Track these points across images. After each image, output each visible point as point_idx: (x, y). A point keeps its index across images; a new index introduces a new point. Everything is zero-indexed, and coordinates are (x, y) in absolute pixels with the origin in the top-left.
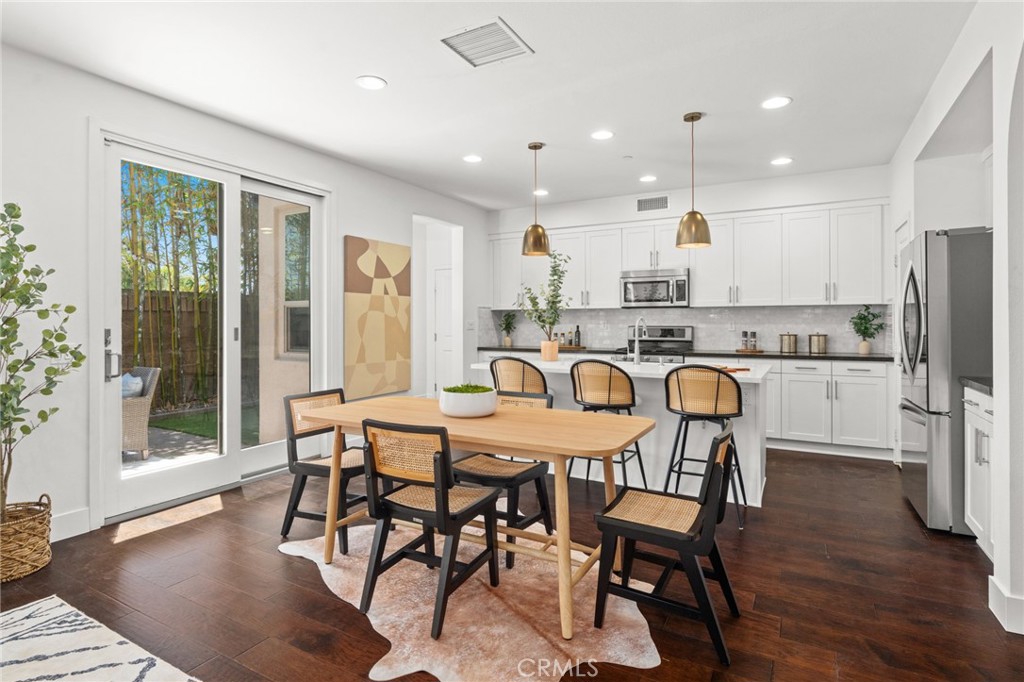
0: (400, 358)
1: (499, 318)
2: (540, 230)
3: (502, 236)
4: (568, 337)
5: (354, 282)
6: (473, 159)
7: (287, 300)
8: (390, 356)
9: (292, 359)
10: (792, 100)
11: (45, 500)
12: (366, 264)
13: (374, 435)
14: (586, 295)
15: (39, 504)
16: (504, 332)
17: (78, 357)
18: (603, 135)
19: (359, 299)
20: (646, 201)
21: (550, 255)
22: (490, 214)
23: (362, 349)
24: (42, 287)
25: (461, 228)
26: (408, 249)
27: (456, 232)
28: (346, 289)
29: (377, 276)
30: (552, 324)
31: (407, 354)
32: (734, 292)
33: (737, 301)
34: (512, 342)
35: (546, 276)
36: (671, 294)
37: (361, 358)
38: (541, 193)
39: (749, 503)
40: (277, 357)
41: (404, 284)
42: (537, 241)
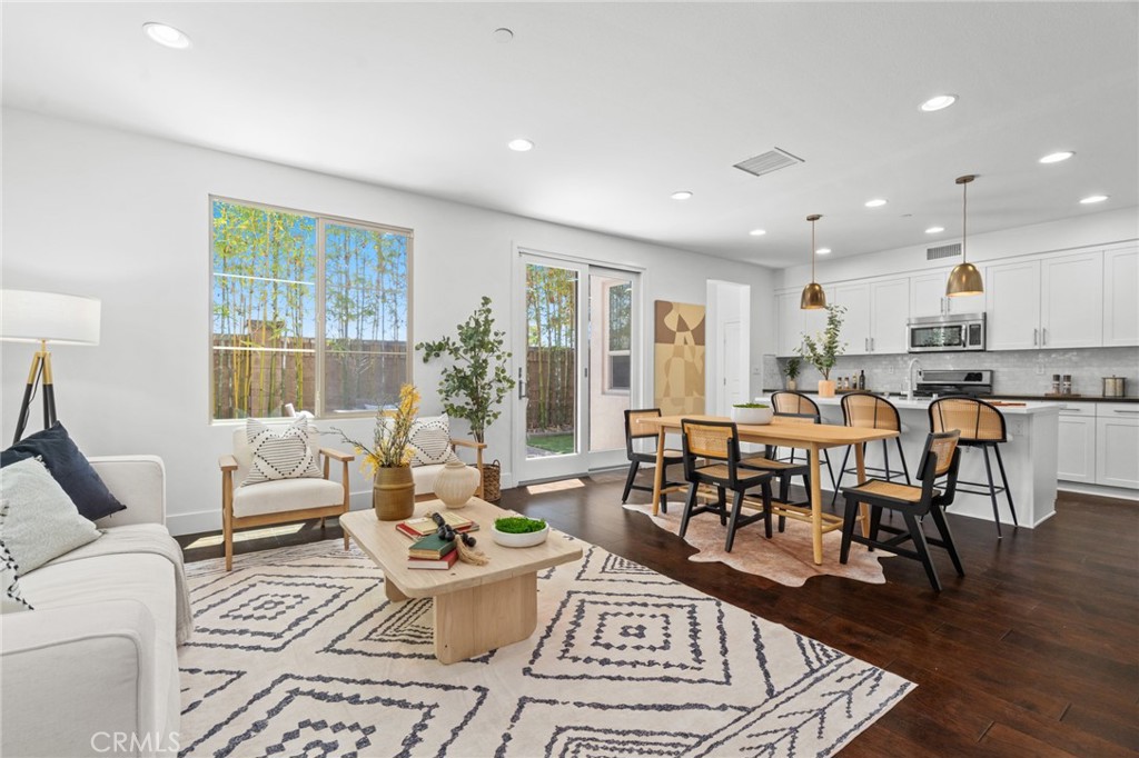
0: (696, 395)
1: (784, 364)
2: (817, 288)
3: (787, 292)
4: (853, 381)
5: (662, 335)
6: (758, 233)
7: (611, 349)
8: (688, 393)
9: (612, 394)
10: (1074, 153)
11: (496, 463)
12: (671, 321)
13: (689, 429)
14: (871, 342)
15: (493, 465)
16: (789, 377)
17: (512, 383)
18: (876, 203)
19: (666, 348)
20: (936, 250)
21: (827, 308)
22: (776, 272)
23: (668, 387)
24: (500, 342)
25: (749, 287)
26: (703, 308)
27: (743, 292)
28: (656, 341)
29: (679, 330)
30: (829, 366)
31: (702, 392)
32: (1041, 334)
33: (1044, 343)
34: (796, 386)
35: (825, 325)
36: (963, 338)
37: (667, 394)
38: (823, 251)
39: (1019, 524)
40: (603, 393)
41: (699, 336)
42: (814, 297)
